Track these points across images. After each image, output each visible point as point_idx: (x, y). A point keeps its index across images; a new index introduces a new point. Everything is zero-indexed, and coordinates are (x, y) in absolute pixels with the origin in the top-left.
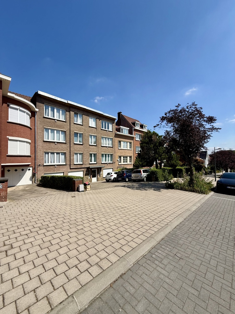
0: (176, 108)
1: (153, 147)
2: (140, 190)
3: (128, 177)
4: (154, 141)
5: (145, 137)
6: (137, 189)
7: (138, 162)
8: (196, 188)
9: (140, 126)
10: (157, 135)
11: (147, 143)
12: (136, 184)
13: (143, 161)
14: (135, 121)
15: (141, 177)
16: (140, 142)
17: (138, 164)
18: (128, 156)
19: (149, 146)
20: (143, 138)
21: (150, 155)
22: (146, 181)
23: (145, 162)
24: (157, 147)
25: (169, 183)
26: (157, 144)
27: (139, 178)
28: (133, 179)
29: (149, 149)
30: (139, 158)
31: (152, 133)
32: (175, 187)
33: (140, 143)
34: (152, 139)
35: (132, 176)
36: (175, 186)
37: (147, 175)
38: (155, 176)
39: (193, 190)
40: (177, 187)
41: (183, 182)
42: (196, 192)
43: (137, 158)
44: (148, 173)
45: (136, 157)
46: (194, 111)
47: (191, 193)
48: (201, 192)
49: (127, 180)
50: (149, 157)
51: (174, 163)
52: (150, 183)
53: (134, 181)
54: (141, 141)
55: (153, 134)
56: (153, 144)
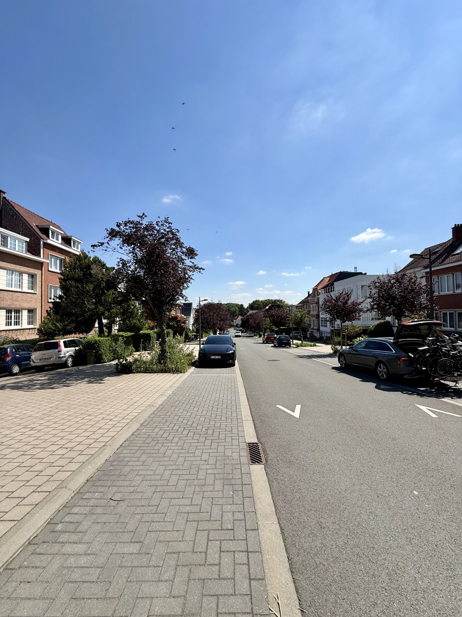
0: (138, 219)
1: (94, 290)
2: (52, 388)
3: (17, 362)
4: (95, 278)
5: (75, 266)
6: (43, 387)
7: (53, 324)
8: (170, 366)
9: (63, 239)
10: (103, 266)
11: (78, 280)
12: (41, 377)
13: (67, 321)
14: (47, 223)
15: (59, 357)
16: (60, 276)
17: (52, 329)
18: (25, 309)
19: (83, 287)
20: (68, 267)
21: (86, 307)
22: (72, 366)
23: (72, 322)
24: (103, 290)
25: (124, 362)
26: (103, 285)
27: (52, 361)
28: (36, 366)
29: (82, 293)
30: (56, 313)
31: (91, 259)
32: (133, 370)
33: (60, 279)
34: (90, 272)
35: (33, 357)
36: (134, 366)
37: (76, 352)
38: (96, 352)
39: (165, 369)
40: (138, 368)
41: (149, 357)
42: (169, 372)
43: (49, 314)
44: (77, 348)
45: (47, 311)
46: (168, 232)
47: (161, 374)
48: (177, 371)
49: (16, 369)
50: (81, 310)
51: (135, 323)
52: (81, 368)
53: (39, 369)
54: (61, 274)
55: (93, 262)
56: (92, 283)
